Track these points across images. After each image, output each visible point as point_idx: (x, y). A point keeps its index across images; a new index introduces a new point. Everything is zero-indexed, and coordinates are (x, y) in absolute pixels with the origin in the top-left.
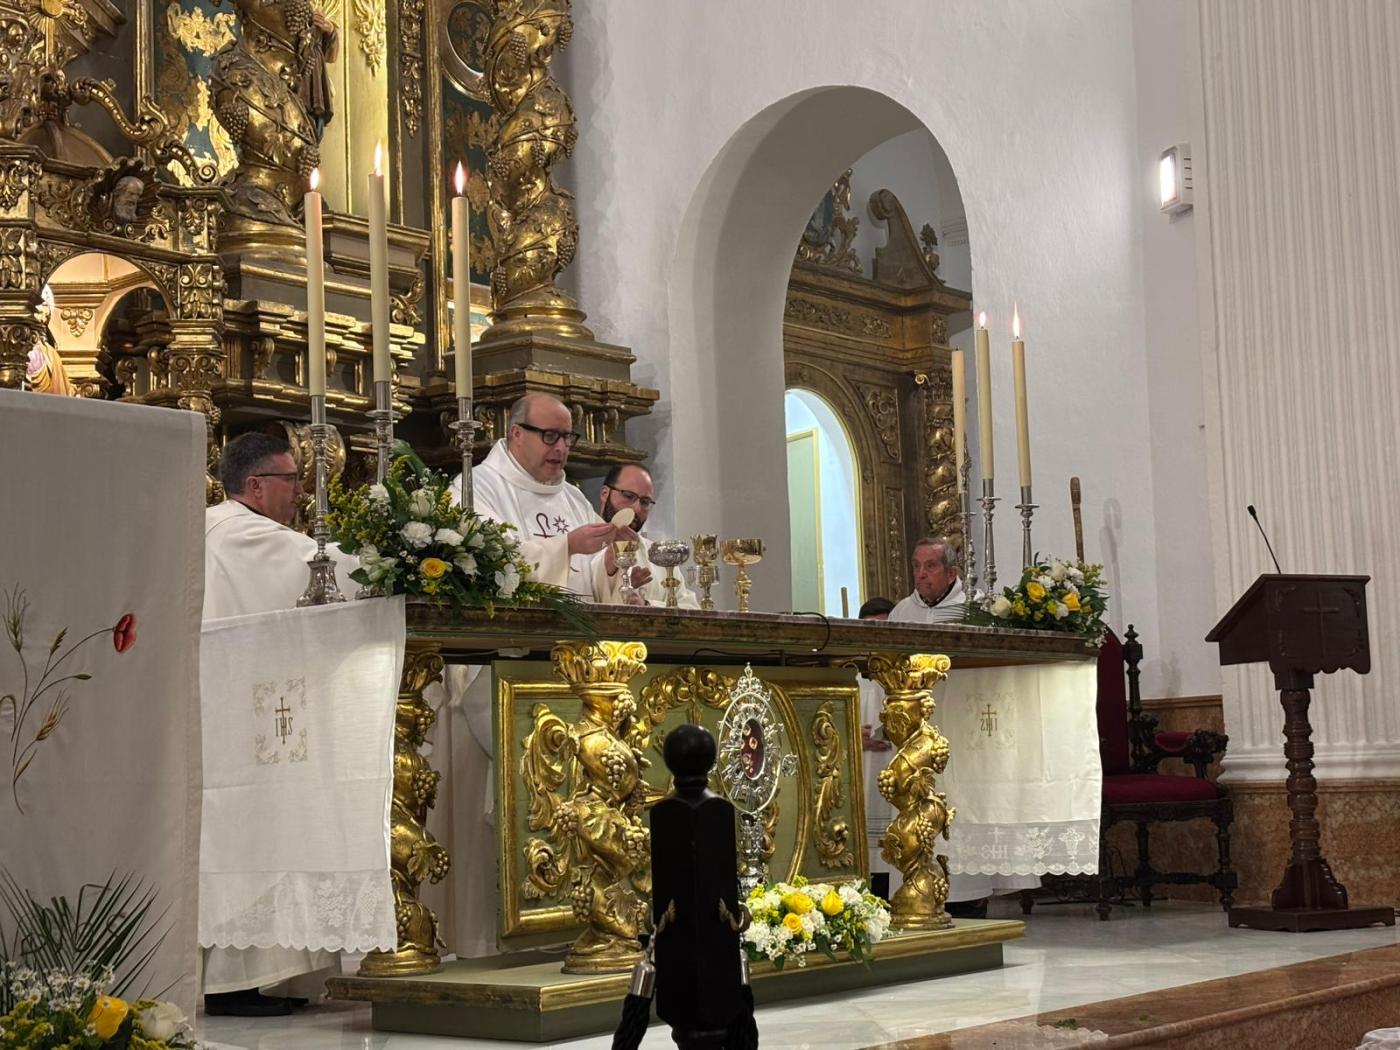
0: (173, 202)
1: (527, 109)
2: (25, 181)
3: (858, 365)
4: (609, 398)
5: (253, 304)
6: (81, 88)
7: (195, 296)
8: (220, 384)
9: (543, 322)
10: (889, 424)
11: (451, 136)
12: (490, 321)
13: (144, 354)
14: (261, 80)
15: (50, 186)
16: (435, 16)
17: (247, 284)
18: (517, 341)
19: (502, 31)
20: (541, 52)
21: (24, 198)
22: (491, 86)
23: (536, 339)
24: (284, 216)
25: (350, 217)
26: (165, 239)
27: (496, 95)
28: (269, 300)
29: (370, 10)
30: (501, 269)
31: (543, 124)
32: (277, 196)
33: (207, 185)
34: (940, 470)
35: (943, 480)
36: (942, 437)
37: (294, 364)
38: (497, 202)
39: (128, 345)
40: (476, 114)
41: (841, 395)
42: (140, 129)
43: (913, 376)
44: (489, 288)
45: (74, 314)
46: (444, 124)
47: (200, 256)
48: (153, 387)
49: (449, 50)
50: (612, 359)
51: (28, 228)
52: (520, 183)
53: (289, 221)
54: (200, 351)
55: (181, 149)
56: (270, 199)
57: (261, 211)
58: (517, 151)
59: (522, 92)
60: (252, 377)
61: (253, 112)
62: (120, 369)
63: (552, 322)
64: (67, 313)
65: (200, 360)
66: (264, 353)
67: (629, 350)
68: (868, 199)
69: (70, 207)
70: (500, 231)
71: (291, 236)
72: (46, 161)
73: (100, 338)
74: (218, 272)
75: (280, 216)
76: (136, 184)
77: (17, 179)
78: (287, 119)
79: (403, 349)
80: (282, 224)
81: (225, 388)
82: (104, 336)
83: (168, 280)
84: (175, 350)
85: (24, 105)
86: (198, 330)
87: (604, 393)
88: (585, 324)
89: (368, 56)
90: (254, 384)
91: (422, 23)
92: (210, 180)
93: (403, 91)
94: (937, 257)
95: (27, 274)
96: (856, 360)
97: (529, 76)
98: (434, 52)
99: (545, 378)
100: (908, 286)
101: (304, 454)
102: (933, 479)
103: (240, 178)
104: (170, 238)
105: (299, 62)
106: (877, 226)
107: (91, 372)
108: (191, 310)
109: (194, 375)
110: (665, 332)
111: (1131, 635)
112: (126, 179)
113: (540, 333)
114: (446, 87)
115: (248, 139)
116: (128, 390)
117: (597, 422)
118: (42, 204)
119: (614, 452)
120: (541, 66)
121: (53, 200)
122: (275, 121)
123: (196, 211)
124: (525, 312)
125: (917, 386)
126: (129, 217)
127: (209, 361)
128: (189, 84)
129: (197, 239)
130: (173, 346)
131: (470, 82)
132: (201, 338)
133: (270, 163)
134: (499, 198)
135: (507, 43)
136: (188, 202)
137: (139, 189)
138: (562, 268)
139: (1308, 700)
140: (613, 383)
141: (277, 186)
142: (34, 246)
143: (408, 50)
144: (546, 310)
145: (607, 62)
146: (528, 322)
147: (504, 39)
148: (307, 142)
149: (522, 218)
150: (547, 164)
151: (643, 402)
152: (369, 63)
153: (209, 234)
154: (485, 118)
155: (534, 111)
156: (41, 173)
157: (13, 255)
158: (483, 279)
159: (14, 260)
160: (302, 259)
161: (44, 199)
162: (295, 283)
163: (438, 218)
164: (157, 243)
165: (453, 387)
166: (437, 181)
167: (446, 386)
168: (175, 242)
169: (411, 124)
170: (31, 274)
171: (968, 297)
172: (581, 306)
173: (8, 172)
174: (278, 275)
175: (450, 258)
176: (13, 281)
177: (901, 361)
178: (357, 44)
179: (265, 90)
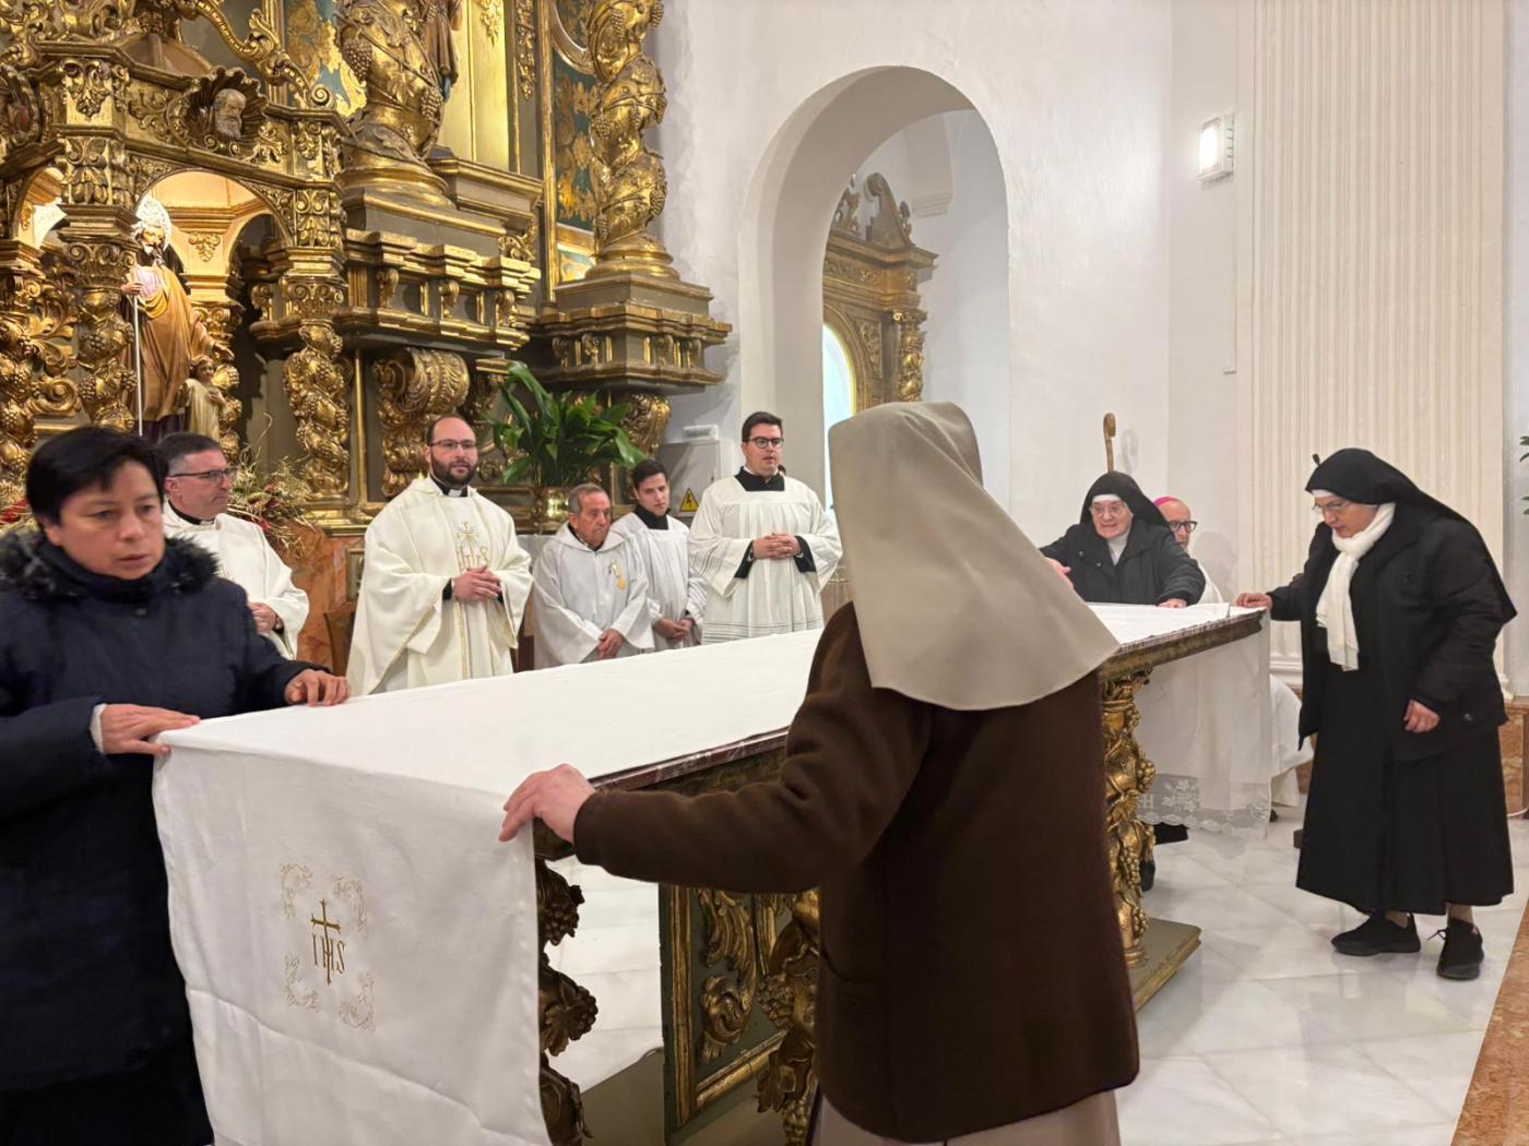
0: (286, 124)
1: (625, 78)
2: (108, 85)
3: (855, 305)
4: (693, 330)
5: (376, 235)
6: (186, 0)
7: (312, 222)
8: (347, 312)
9: (638, 263)
10: (874, 351)
11: (560, 102)
12: (593, 261)
13: (275, 281)
14: (383, 18)
15: (142, 95)
17: (370, 216)
18: (618, 278)
19: (603, 8)
20: (637, 28)
21: (108, 103)
22: (594, 58)
23: (634, 277)
24: (409, 154)
25: (472, 163)
26: (278, 162)
27: (598, 66)
28: (392, 231)
30: (602, 216)
31: (639, 91)
32: (402, 135)
33: (319, 108)
34: (910, 384)
35: (912, 391)
36: (912, 359)
37: (419, 294)
38: (599, 159)
39: (263, 272)
40: (580, 85)
41: (844, 327)
42: (249, 46)
43: (891, 313)
44: (592, 234)
45: (201, 239)
46: (554, 91)
47: (315, 182)
48: (288, 313)
49: (557, 25)
50: (694, 297)
51: (112, 137)
52: (618, 143)
53: (412, 158)
54: (319, 279)
55: (293, 69)
56: (395, 137)
57: (386, 148)
58: (615, 114)
59: (619, 63)
60: (378, 305)
61: (375, 49)
62: (256, 295)
63: (645, 263)
64: (194, 238)
65: (320, 289)
66: (388, 283)
67: (708, 290)
68: (866, 178)
69: (167, 119)
70: (600, 185)
71: (414, 173)
72: (133, 65)
73: (228, 264)
74: (334, 199)
75: (405, 153)
76: (235, 97)
77: (98, 81)
78: (409, 59)
79: (521, 282)
80: (406, 161)
81: (351, 316)
82: (232, 261)
83: (282, 205)
84: (293, 277)
85: (108, 2)
86: (317, 258)
87: (689, 326)
88: (671, 265)
89: (488, 27)
90: (379, 313)
92: (324, 104)
93: (518, 59)
94: (910, 226)
95: (114, 189)
96: (853, 301)
97: (626, 50)
98: (545, 26)
99: (642, 312)
100: (891, 247)
101: (430, 379)
102: (904, 391)
103: (367, 117)
104: (283, 161)
105: (421, 7)
106: (869, 200)
107: (221, 297)
108: (308, 238)
109: (315, 303)
110: (736, 275)
112: (225, 91)
113: (637, 272)
114: (555, 56)
115: (372, 77)
116: (265, 315)
117: (683, 349)
118: (133, 113)
119: (697, 376)
120: (637, 41)
121: (144, 110)
122: (397, 60)
123: (309, 133)
124: (623, 254)
125: (893, 321)
126: (231, 134)
127: (328, 291)
128: (319, 26)
129: (311, 164)
130: (290, 274)
131: (576, 56)
132: (319, 266)
133: (394, 103)
134: (600, 156)
135: (608, 18)
136: (301, 125)
137: (239, 103)
138: (650, 217)
140: (696, 317)
141: (402, 124)
142: (121, 158)
143: (523, 22)
144: (639, 252)
145: (688, 47)
146: (626, 263)
147: (604, 16)
148: (429, 84)
149: (619, 173)
150: (642, 126)
151: (719, 334)
152: (489, 34)
153: (325, 160)
154: (588, 88)
155: (632, 80)
156: (127, 78)
157: (97, 167)
158: (587, 226)
159: (98, 172)
160: (426, 196)
161: (134, 108)
162: (418, 217)
163: (549, 171)
164: (268, 166)
165: (563, 316)
166: (548, 139)
167: (557, 316)
168: (289, 166)
169: (526, 88)
170: (119, 189)
171: (934, 256)
172: (669, 252)
173: (87, 74)
174: (403, 208)
175: (559, 206)
176: (98, 195)
177: (884, 304)
178: (478, 14)
179: (388, 29)
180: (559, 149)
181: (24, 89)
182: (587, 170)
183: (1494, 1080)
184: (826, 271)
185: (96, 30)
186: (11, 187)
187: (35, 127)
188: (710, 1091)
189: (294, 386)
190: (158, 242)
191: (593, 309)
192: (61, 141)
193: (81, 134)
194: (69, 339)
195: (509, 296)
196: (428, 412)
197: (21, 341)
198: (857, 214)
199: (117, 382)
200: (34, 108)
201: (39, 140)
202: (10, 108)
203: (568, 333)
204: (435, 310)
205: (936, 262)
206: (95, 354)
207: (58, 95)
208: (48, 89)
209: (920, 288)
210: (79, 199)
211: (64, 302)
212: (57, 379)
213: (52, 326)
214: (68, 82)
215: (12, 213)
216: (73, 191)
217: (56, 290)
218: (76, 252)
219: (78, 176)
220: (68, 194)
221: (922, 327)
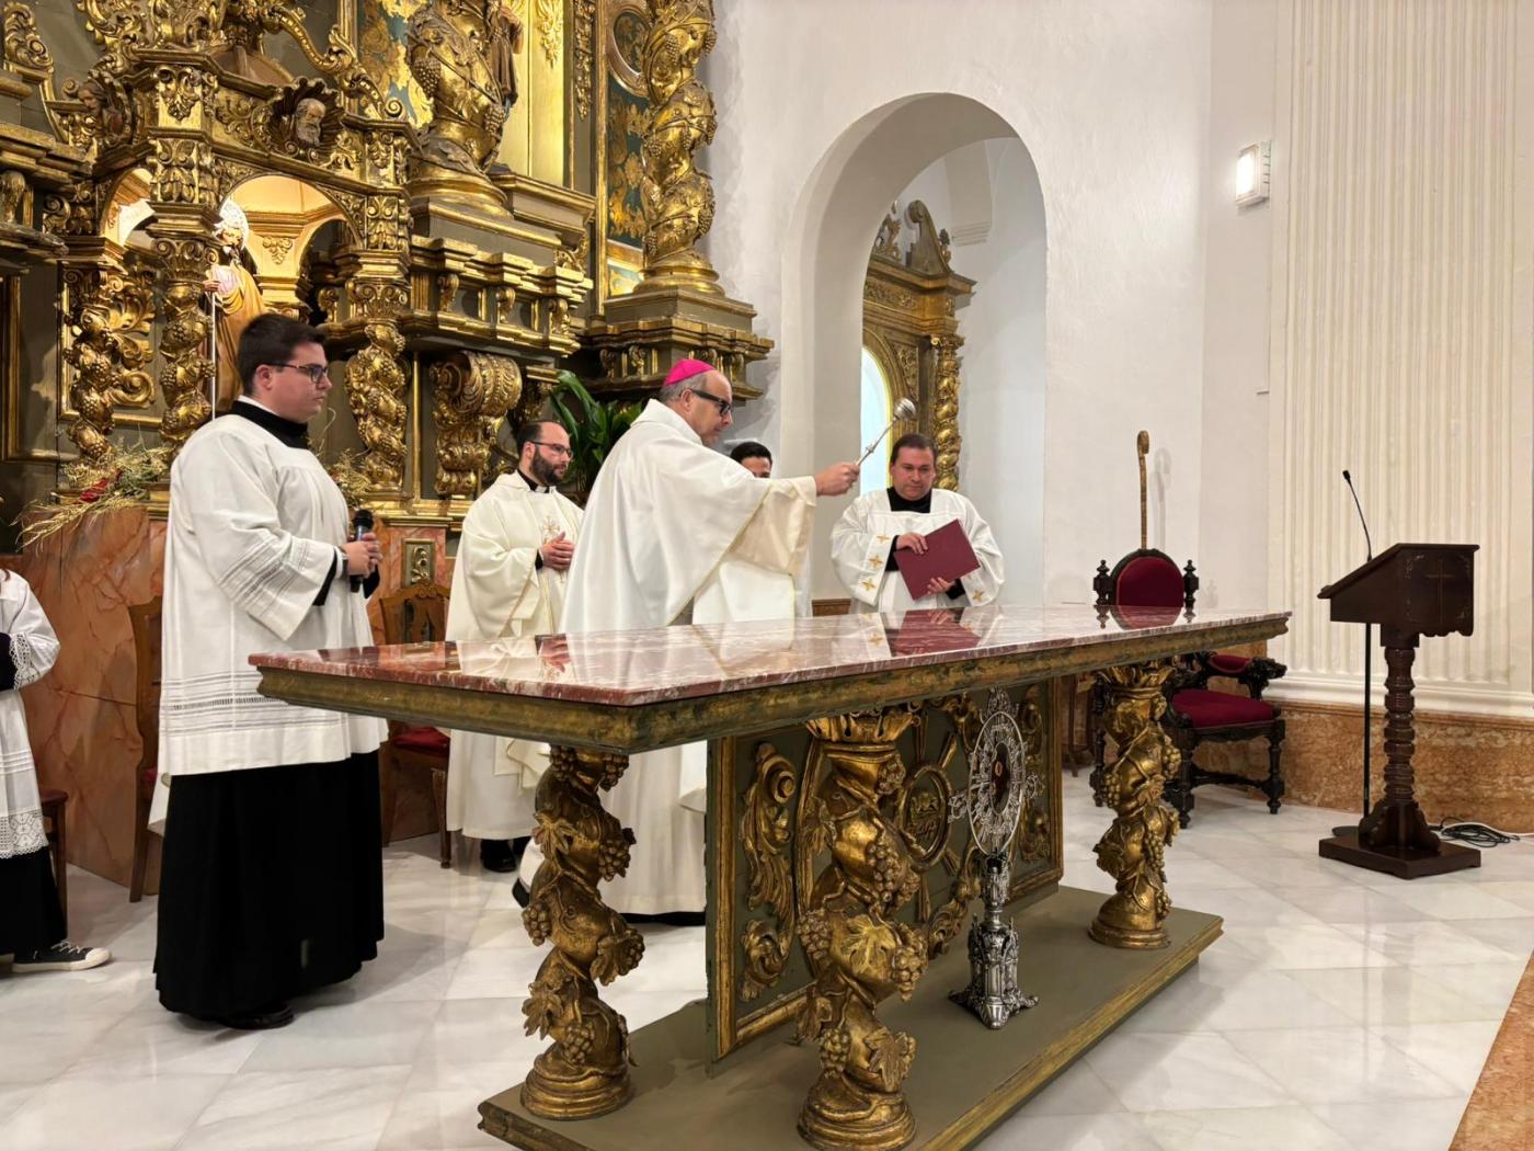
0: (361, 134)
1: (678, 101)
2: (198, 91)
3: (893, 329)
4: (737, 345)
5: (439, 242)
6: (270, 14)
7: (382, 227)
8: (408, 314)
9: (685, 278)
10: (911, 373)
11: (614, 123)
12: (641, 277)
13: (342, 285)
14: (452, 38)
15: (228, 102)
16: (604, 19)
17: (434, 224)
18: (665, 293)
19: (658, 34)
20: (690, 54)
21: (197, 109)
22: (648, 81)
23: (681, 292)
24: (472, 167)
25: (528, 179)
26: (352, 169)
27: (652, 89)
28: (454, 238)
29: (549, 10)
30: (652, 233)
31: (690, 113)
32: (465, 149)
33: (393, 119)
34: (945, 408)
35: (947, 415)
36: (948, 384)
37: (477, 301)
38: (650, 178)
39: (330, 276)
40: (634, 109)
42: (328, 60)
43: (929, 338)
44: (641, 251)
45: (274, 243)
46: (609, 112)
47: (385, 189)
48: (352, 315)
49: (613, 50)
50: (739, 313)
51: (200, 139)
52: (669, 163)
53: (474, 170)
54: (385, 281)
55: (369, 82)
56: (459, 151)
57: (450, 161)
58: (667, 135)
59: (672, 87)
60: (438, 308)
61: (443, 67)
62: (322, 297)
63: (692, 279)
64: (268, 242)
65: (386, 289)
66: (448, 288)
67: (751, 306)
68: (907, 205)
69: (251, 125)
70: (650, 203)
71: (476, 185)
72: (221, 73)
73: (298, 267)
74: (403, 205)
76: (316, 106)
77: (189, 87)
79: (573, 292)
80: (469, 173)
81: (413, 318)
82: (303, 264)
83: (355, 210)
84: (361, 279)
85: (200, 14)
86: (384, 261)
87: (733, 340)
88: (717, 282)
89: (547, 51)
90: (439, 316)
91: (593, 24)
92: (397, 115)
93: (576, 81)
94: (949, 253)
95: (200, 189)
96: (891, 325)
97: (679, 74)
98: (602, 50)
99: (688, 326)
100: (930, 273)
101: (485, 381)
102: (940, 414)
104: (357, 168)
105: (487, 29)
106: (911, 228)
107: (292, 298)
108: (377, 241)
109: (380, 303)
110: (779, 293)
111: (1190, 569)
112: (306, 100)
113: (684, 287)
114: (611, 79)
115: (440, 94)
116: (330, 317)
117: (726, 363)
118: (220, 119)
120: (690, 66)
121: (230, 116)
122: (464, 78)
123: (383, 143)
124: (670, 270)
125: (931, 346)
126: (311, 141)
127: (393, 292)
128: (390, 45)
129: (383, 172)
130: (359, 275)
131: (631, 80)
132: (386, 268)
133: (459, 118)
134: (651, 175)
135: (662, 44)
136: (375, 135)
137: (319, 112)
138: (697, 235)
139: (1412, 657)
140: (740, 333)
142: (208, 160)
143: (581, 46)
144: (687, 269)
145: (738, 72)
146: (674, 278)
147: (659, 42)
148: (493, 101)
149: (669, 192)
150: (692, 147)
151: (761, 349)
152: (548, 57)
153: (396, 168)
154: (641, 111)
155: (684, 102)
156: (216, 85)
157: (186, 168)
158: (636, 242)
159: (186, 172)
160: (487, 207)
161: (221, 114)
162: (478, 226)
163: (602, 189)
164: (343, 172)
165: (611, 328)
166: (601, 158)
167: (605, 328)
168: (362, 173)
169: (582, 109)
170: (205, 189)
171: (972, 283)
172: (714, 269)
173: (179, 80)
174: (464, 217)
175: (610, 223)
176: (186, 194)
177: (922, 328)
178: (539, 39)
179: (456, 49)
180: (612, 168)
181: (119, 95)
182: (637, 190)
183: (1508, 1063)
184: (867, 295)
185: (190, 40)
186: (100, 187)
187: (128, 129)
188: (749, 1028)
189: (355, 385)
190: (236, 243)
191: (641, 322)
192: (153, 142)
193: (171, 136)
194: (146, 334)
195: (563, 305)
196: (482, 414)
197: (103, 332)
198: (897, 239)
199: (197, 370)
200: (128, 112)
201: (130, 142)
202: (105, 112)
203: (615, 345)
204: (492, 317)
205: (974, 289)
206: (177, 345)
207: (150, 100)
208: (140, 94)
209: (958, 314)
210: (168, 197)
211: (143, 299)
212: (134, 372)
213: (130, 321)
214: (161, 87)
215: (101, 211)
216: (162, 189)
217: (136, 287)
218: (163, 248)
219: (168, 175)
220: (157, 193)
221: (960, 352)
